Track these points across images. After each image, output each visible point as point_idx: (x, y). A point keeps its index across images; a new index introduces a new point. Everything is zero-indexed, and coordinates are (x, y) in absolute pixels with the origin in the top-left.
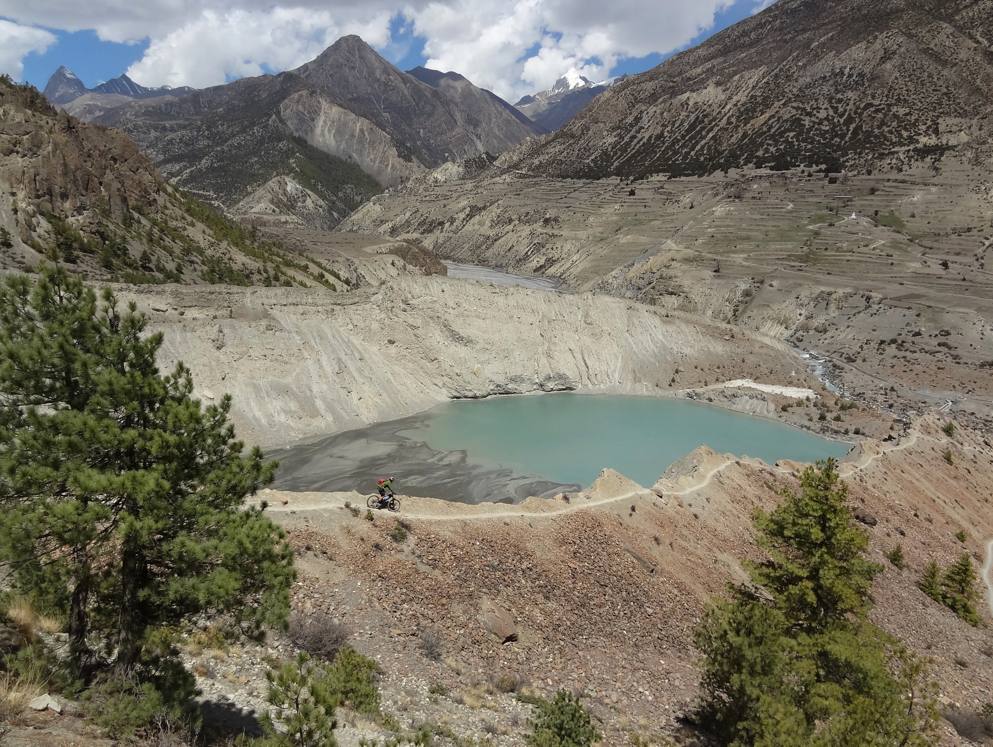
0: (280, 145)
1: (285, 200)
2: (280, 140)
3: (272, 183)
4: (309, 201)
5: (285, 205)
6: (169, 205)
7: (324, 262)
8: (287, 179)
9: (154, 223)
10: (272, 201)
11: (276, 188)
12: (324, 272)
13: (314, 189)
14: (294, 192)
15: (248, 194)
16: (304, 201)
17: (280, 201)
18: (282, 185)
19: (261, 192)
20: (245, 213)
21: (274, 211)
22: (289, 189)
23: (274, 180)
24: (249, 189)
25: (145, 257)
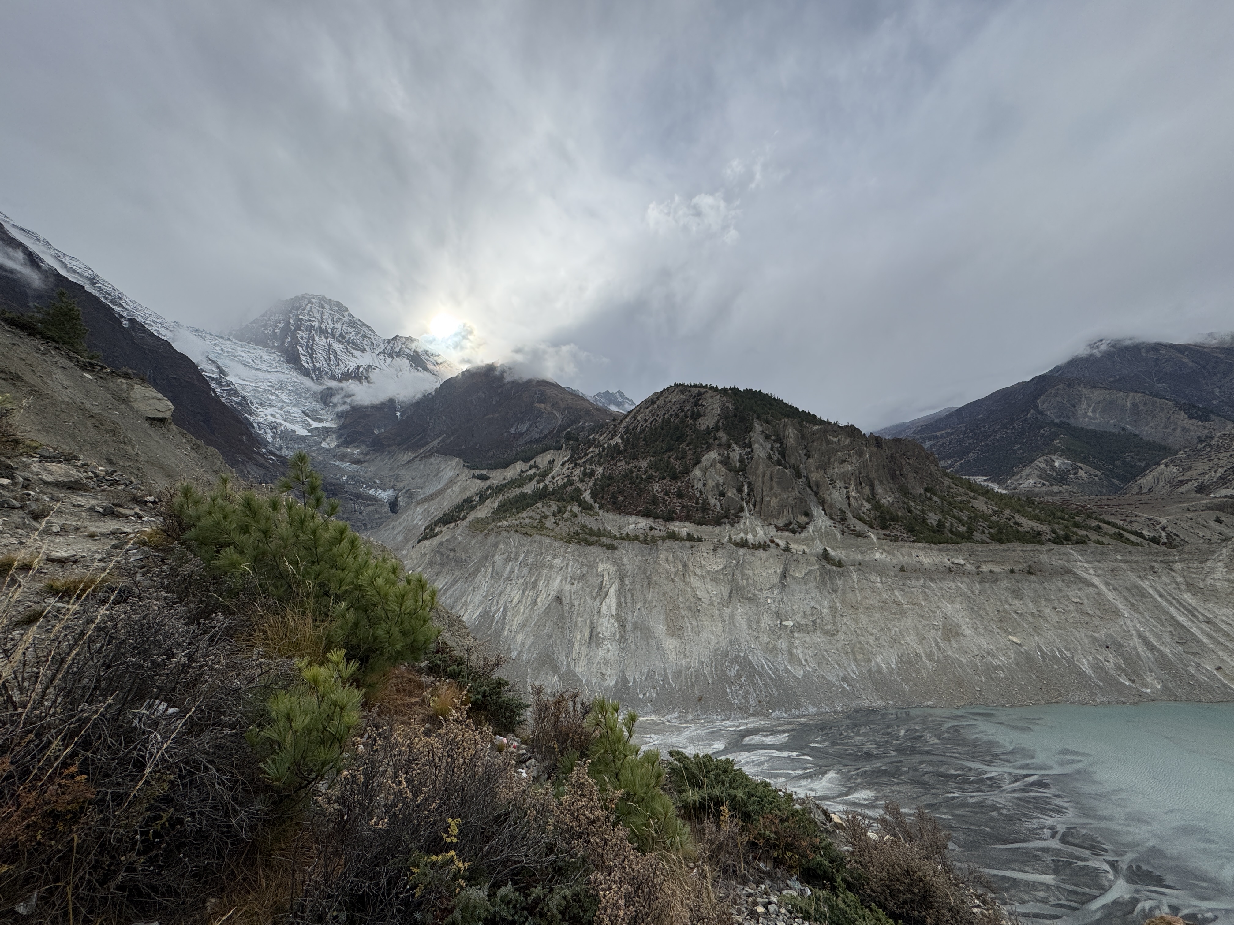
0: (1042, 431)
1: (1054, 474)
2: (1041, 428)
3: (1040, 463)
4: (1081, 473)
5: (1054, 478)
6: (953, 486)
7: (1120, 523)
8: (1053, 457)
9: (943, 499)
10: (1040, 477)
11: (1043, 465)
12: (1122, 532)
13: (1084, 461)
14: (1063, 467)
15: (1014, 474)
16: (1076, 473)
17: (1049, 475)
18: (1048, 462)
19: (1028, 471)
20: (1015, 489)
21: (1044, 484)
22: (1057, 464)
23: (1040, 459)
24: (1015, 470)
25: (941, 524)
